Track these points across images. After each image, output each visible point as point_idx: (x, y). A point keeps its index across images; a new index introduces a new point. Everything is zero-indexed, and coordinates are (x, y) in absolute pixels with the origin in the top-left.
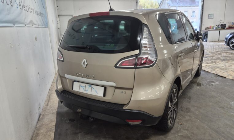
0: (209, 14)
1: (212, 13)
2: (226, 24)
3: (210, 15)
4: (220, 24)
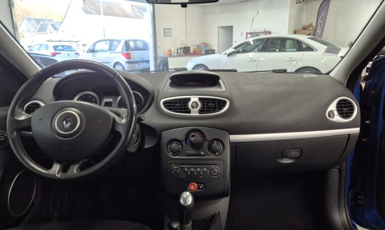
0: (165, 29)
1: (169, 27)
2: (189, 47)
3: (166, 31)
4: (183, 47)
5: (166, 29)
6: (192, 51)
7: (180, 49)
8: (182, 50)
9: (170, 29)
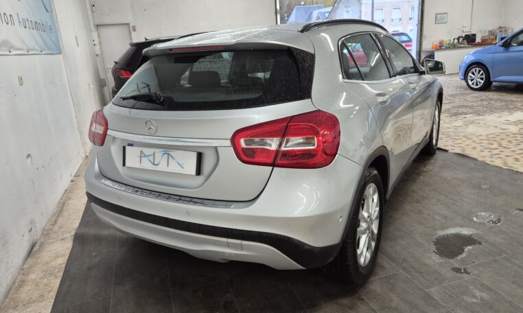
0: (437, 14)
2: (475, 35)
4: (464, 36)
5: (439, 14)
6: (478, 40)
7: (458, 39)
8: (461, 40)
9: (445, 13)
